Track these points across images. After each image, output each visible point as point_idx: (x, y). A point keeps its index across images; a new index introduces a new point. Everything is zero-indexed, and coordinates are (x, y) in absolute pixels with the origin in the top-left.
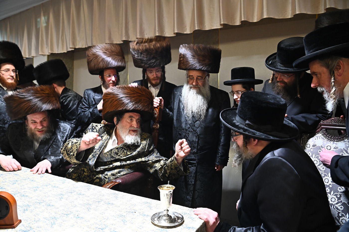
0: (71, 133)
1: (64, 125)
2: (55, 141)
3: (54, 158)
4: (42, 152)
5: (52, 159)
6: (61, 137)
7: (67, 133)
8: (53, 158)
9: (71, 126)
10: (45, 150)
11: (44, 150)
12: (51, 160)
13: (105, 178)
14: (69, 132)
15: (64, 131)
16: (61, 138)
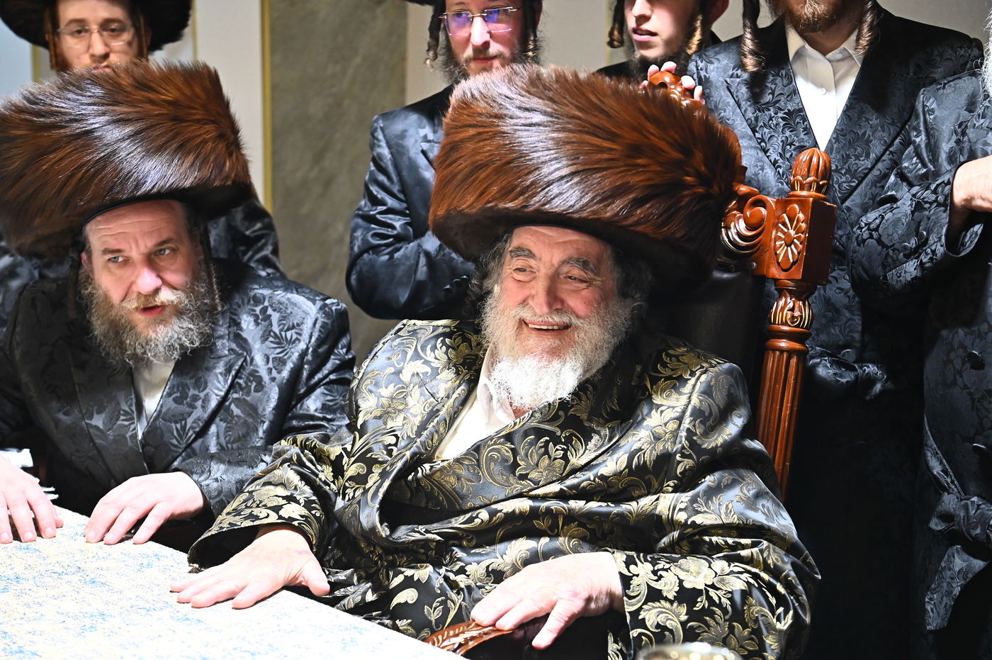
0: (320, 342)
1: (288, 299)
2: (241, 381)
3: (226, 472)
4: (174, 441)
5: (218, 475)
6: (271, 365)
7: (302, 346)
8: (218, 470)
9: (325, 305)
10: (192, 428)
11: (184, 427)
12: (208, 482)
13: (453, 585)
14: (313, 339)
15: (289, 334)
16: (270, 371)
